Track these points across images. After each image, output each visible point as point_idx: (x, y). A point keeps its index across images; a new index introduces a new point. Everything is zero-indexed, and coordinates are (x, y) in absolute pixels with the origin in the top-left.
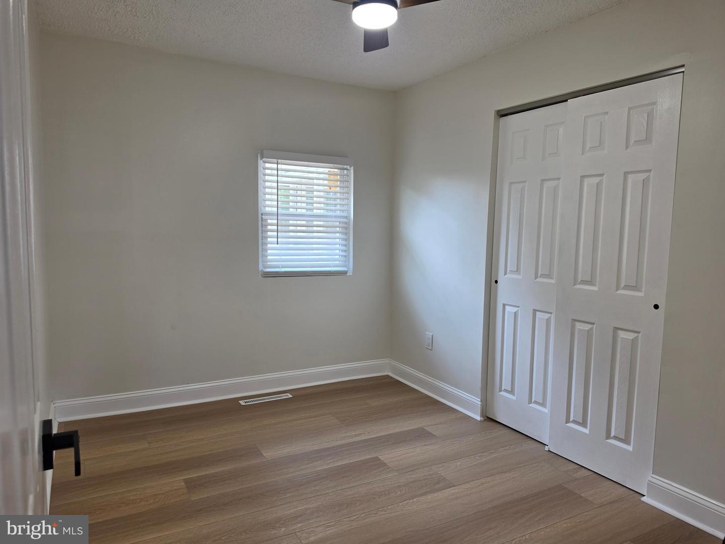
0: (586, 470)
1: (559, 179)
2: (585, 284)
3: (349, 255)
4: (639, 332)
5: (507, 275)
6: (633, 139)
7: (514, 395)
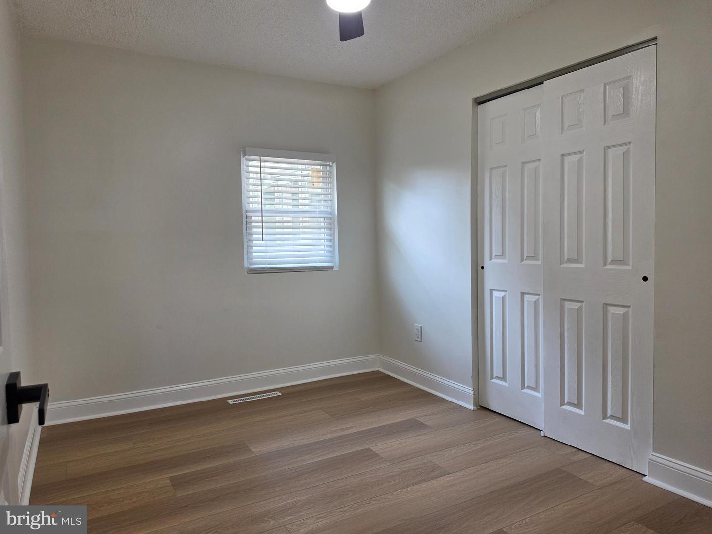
0: (584, 453)
1: (539, 160)
2: (572, 263)
3: (334, 250)
4: (629, 307)
5: (493, 260)
6: (610, 114)
7: (506, 382)
